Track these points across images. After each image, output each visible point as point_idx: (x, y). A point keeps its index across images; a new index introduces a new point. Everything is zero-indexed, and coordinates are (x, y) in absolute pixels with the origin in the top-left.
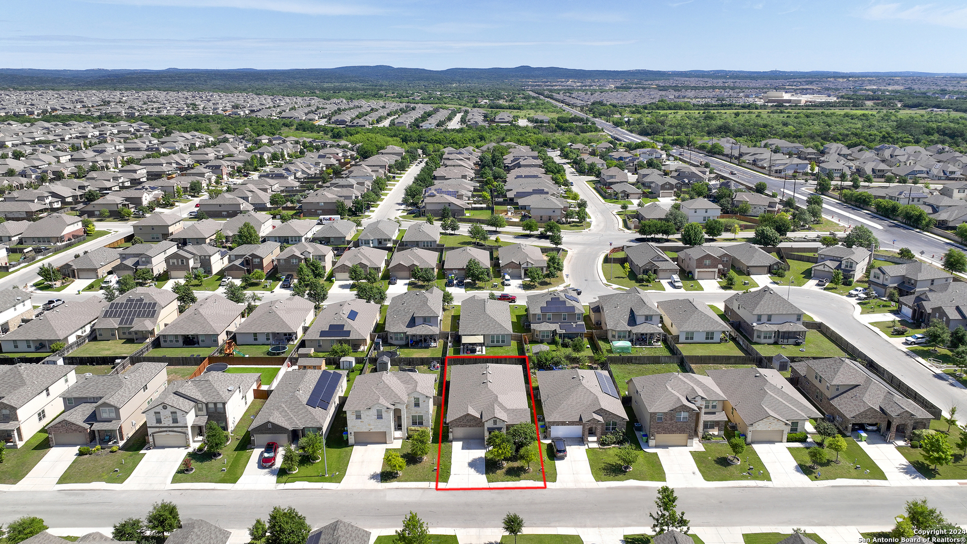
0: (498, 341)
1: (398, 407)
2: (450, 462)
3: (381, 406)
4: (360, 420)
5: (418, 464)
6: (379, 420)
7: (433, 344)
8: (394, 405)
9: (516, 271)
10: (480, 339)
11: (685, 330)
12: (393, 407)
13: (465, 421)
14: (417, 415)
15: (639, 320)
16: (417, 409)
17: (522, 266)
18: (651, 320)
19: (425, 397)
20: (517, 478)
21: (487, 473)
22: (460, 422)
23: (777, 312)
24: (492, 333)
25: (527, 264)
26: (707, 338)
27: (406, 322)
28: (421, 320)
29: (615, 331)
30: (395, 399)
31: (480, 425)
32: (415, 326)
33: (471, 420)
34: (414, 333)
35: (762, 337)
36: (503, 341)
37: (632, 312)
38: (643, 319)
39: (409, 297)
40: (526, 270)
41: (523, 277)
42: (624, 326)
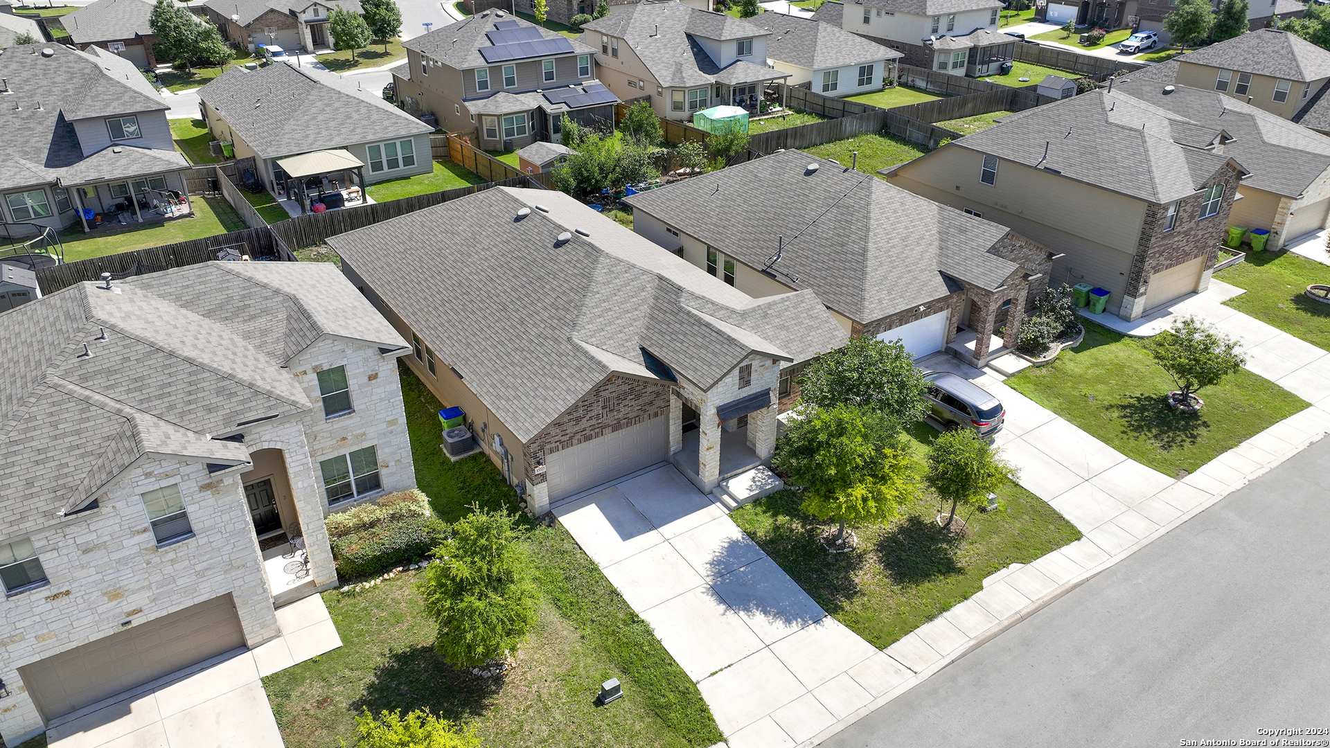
0: (393, 163)
1: (267, 438)
3: (168, 466)
4: (38, 595)
6: (170, 552)
7: (176, 210)
8: (238, 438)
9: (288, 34)
11: (823, 66)
12: (238, 453)
13: (597, 409)
14: (346, 451)
15: (727, 54)
16: (342, 423)
17: (303, 18)
18: (750, 52)
19: (371, 353)
21: (833, 609)
22: (578, 420)
23: (963, 9)
25: (316, 12)
26: (861, 83)
27: (38, 150)
28: (103, 133)
29: (682, 89)
30: (229, 406)
31: (652, 410)
32: (81, 157)
33: (621, 397)
34: (92, 176)
35: (950, 65)
36: (409, 161)
37: (689, 36)
38: (733, 48)
40: (316, 29)
41: (310, 45)
42: (696, 77)
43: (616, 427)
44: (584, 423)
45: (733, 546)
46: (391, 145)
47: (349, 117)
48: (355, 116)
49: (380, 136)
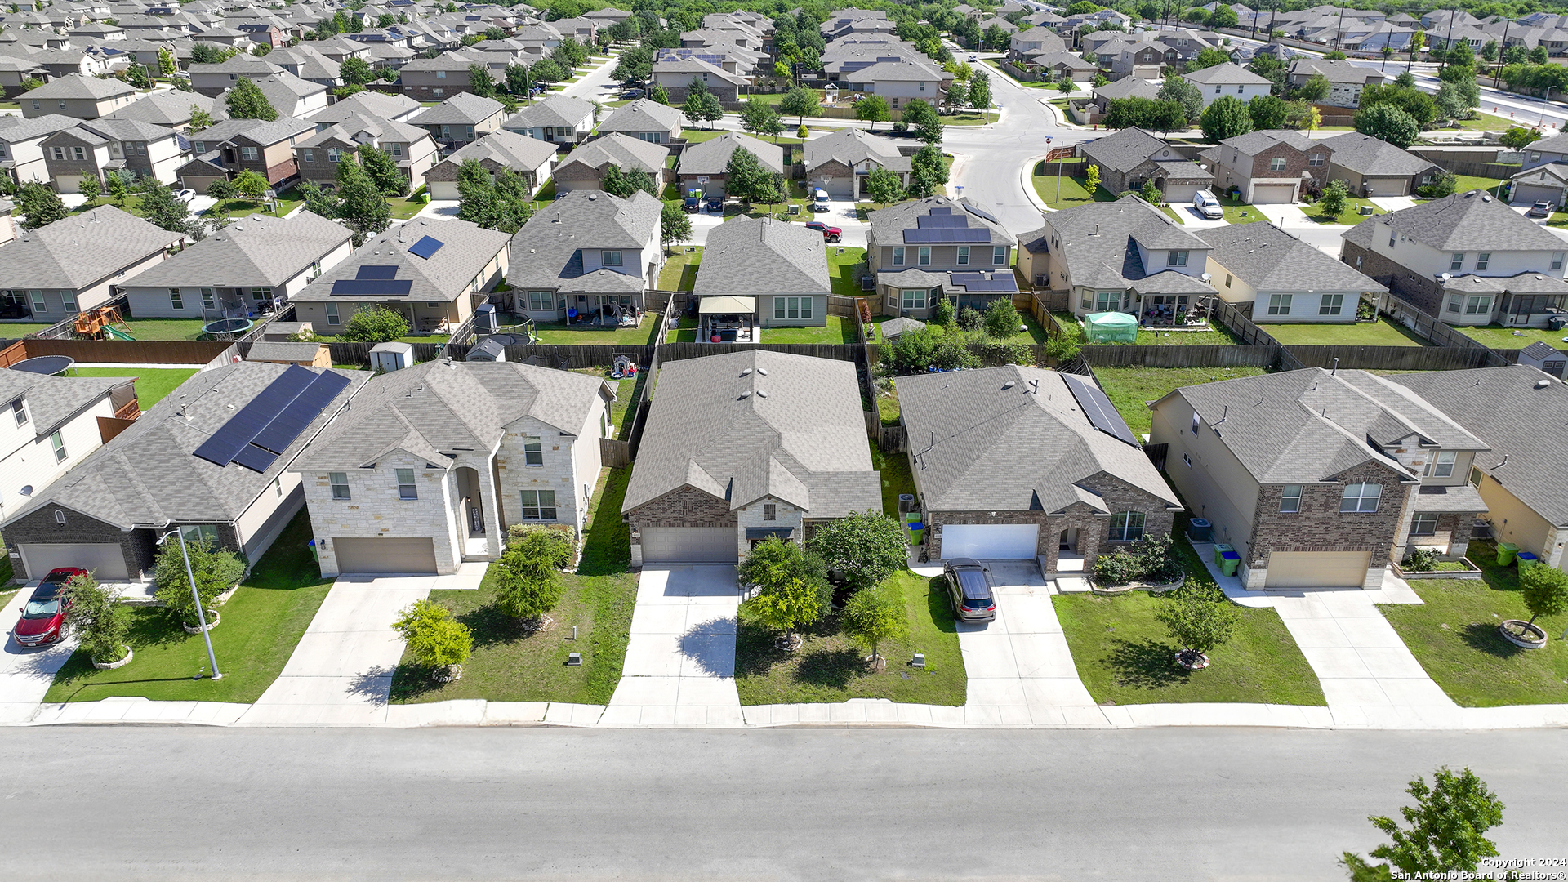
0: (793, 314)
1: (468, 461)
2: (626, 636)
3: (409, 458)
4: (345, 503)
5: (522, 642)
6: (406, 504)
7: (628, 320)
8: (452, 456)
9: (841, 182)
10: (747, 305)
11: (1270, 288)
12: (449, 464)
13: (679, 507)
14: (537, 489)
15: (1153, 262)
16: (534, 470)
17: (856, 169)
18: (1184, 263)
19: (556, 433)
20: (835, 691)
21: (739, 673)
22: (665, 510)
24: (778, 291)
25: (868, 165)
26: (1324, 311)
27: (559, 265)
28: (598, 259)
29: (1092, 290)
30: (456, 439)
31: (724, 521)
32: (582, 274)
33: (698, 505)
34: (579, 288)
35: (1464, 309)
36: (806, 314)
37: (1132, 243)
38: (1163, 260)
39: (570, 204)
40: (863, 177)
41: (857, 194)
42: (1114, 278)
43: (694, 524)
44: (669, 514)
45: (724, 621)
46: (793, 298)
47: (770, 272)
48: (775, 272)
49: (786, 291)
